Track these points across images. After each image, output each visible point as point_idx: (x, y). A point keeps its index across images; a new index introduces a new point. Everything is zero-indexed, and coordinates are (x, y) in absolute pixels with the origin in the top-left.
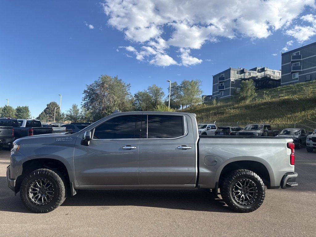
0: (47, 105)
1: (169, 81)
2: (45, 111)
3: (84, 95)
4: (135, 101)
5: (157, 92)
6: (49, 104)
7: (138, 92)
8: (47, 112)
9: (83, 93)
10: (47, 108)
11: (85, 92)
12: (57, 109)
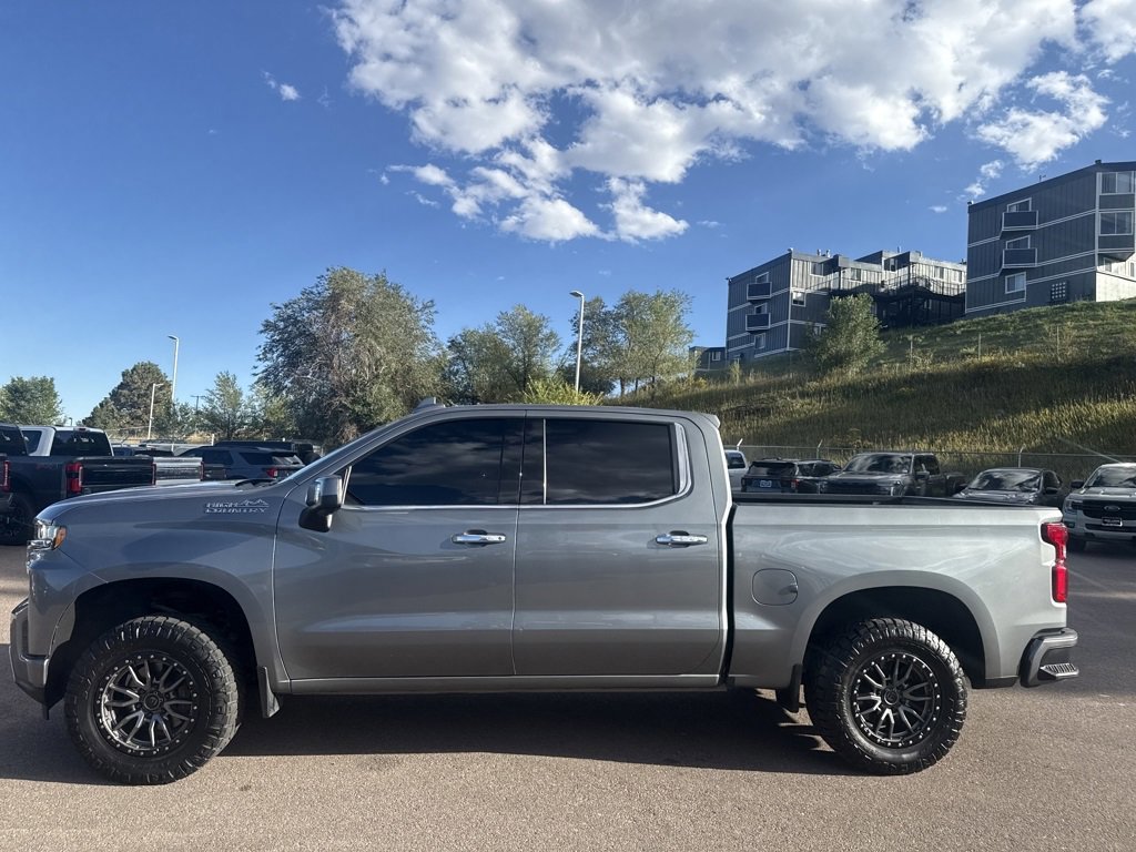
0: (124, 375)
1: (576, 295)
2: (115, 395)
3: (264, 339)
4: (452, 363)
5: (530, 334)
6: (130, 369)
7: (461, 332)
8: (123, 400)
9: (261, 332)
10: (121, 386)
11: (268, 326)
12: (160, 389)
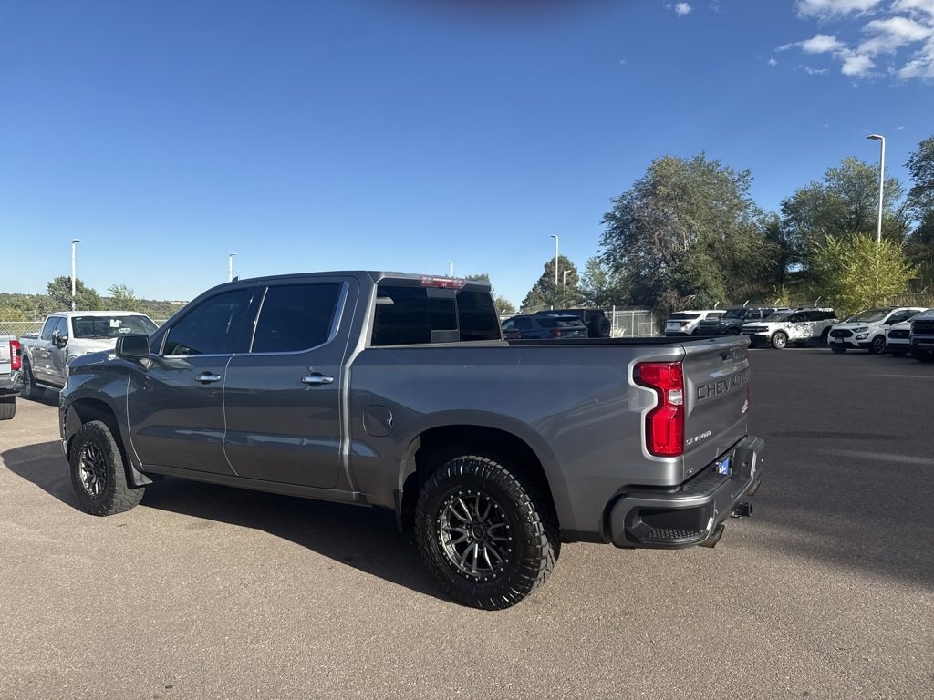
0: (546, 267)
1: (873, 138)
2: (541, 282)
6: (549, 261)
9: (603, 223)
10: (545, 275)
11: (609, 217)
12: (570, 274)
